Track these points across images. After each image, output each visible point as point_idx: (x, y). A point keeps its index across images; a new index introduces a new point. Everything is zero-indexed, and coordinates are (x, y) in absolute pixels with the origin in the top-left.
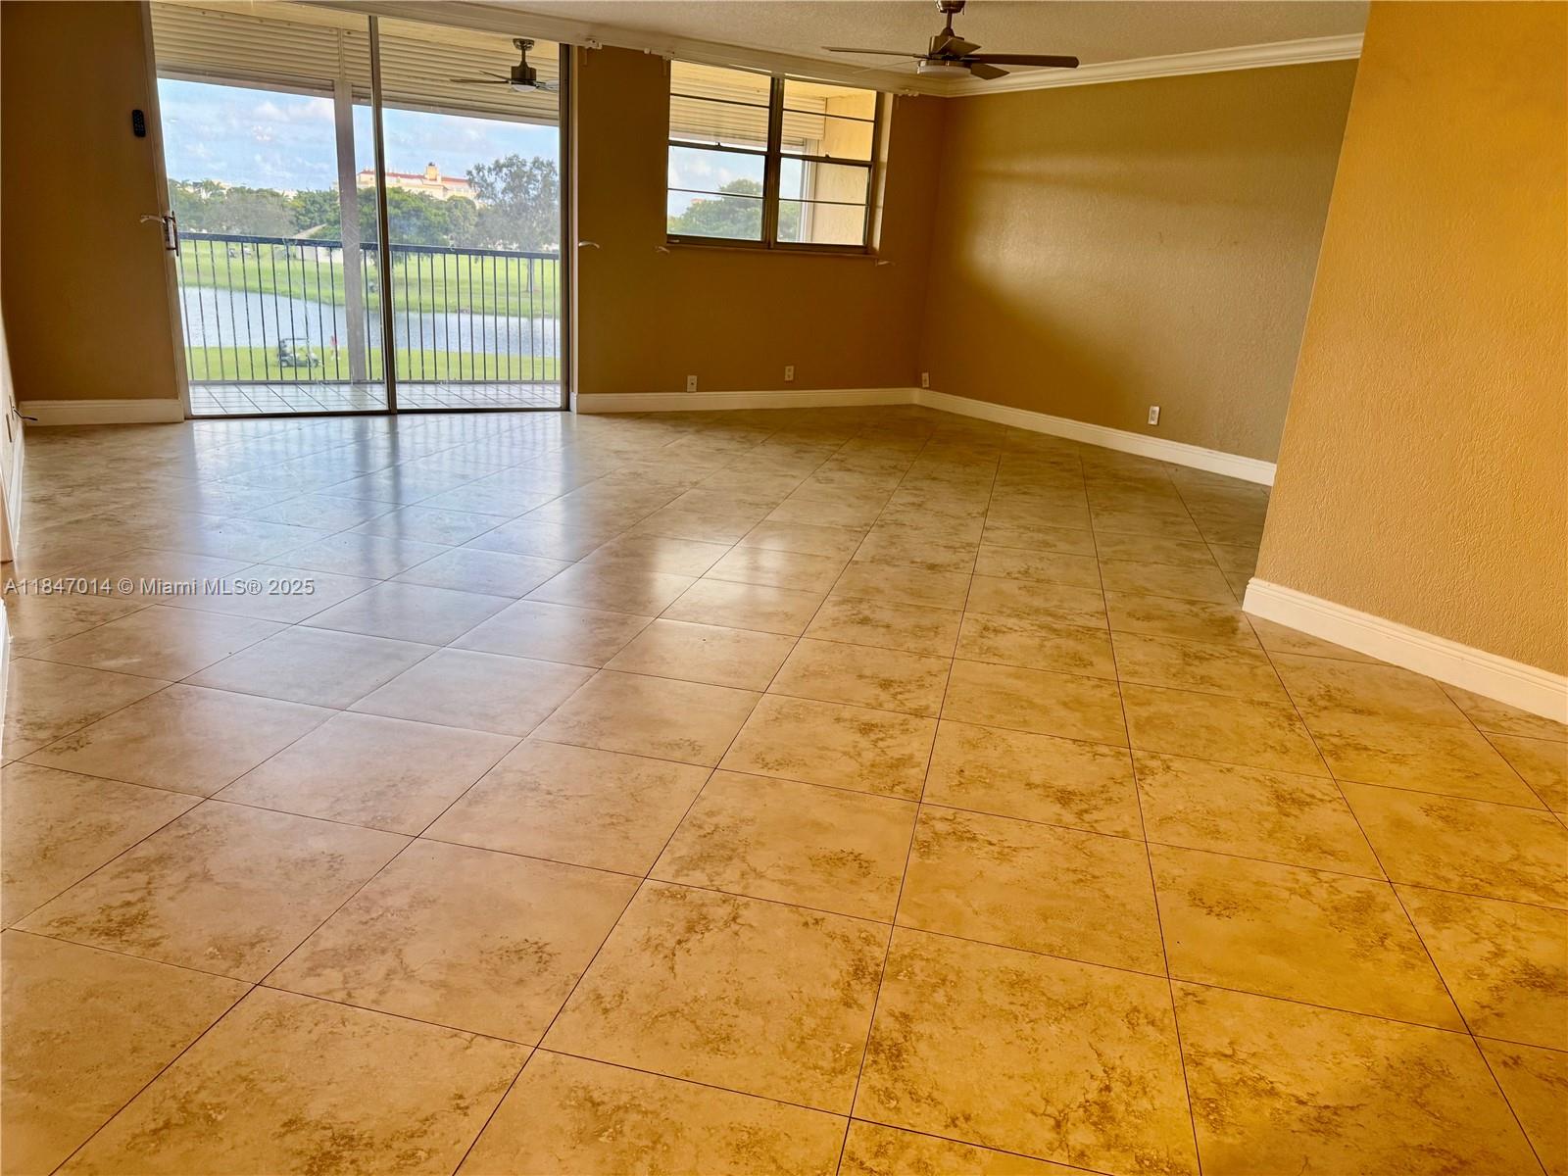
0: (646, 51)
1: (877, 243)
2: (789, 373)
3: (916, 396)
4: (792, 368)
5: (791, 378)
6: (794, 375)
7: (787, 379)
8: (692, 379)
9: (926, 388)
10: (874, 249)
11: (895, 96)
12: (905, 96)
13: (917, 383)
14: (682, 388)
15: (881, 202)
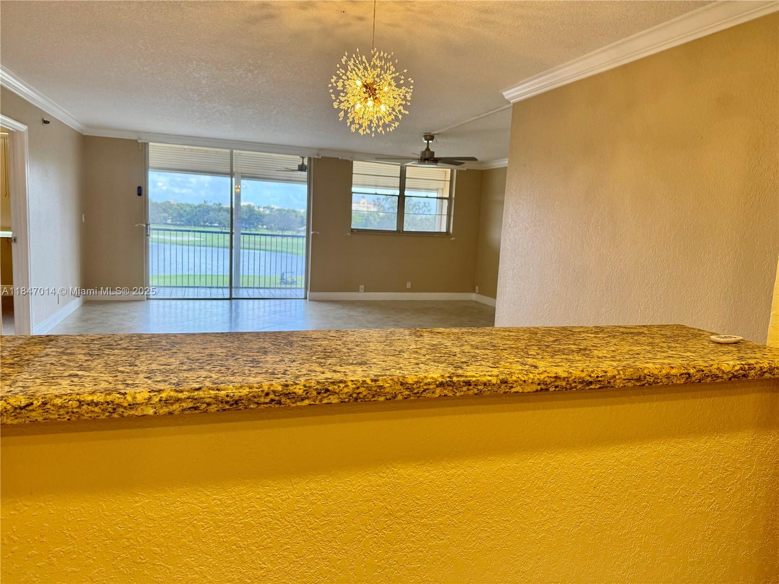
0: (340, 158)
1: (451, 231)
2: (409, 285)
3: (473, 297)
4: (410, 283)
5: (410, 287)
6: (411, 286)
7: (408, 287)
8: (362, 287)
9: (477, 293)
10: (450, 233)
11: (457, 171)
12: (461, 171)
13: (473, 291)
14: (357, 290)
15: (452, 214)
